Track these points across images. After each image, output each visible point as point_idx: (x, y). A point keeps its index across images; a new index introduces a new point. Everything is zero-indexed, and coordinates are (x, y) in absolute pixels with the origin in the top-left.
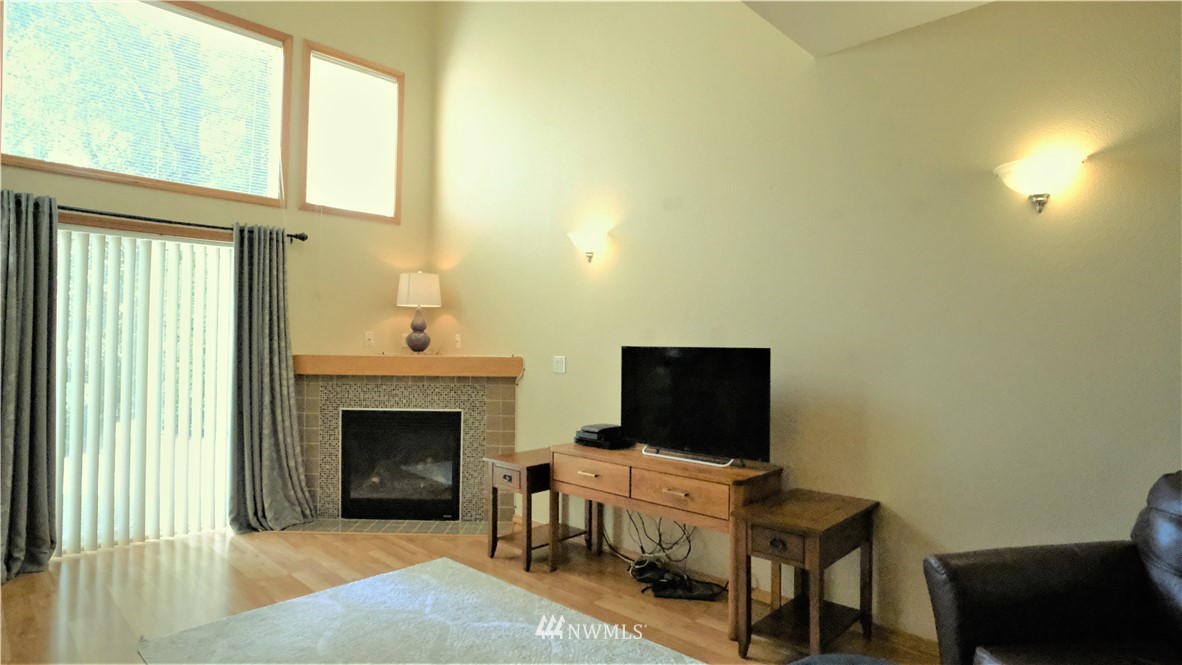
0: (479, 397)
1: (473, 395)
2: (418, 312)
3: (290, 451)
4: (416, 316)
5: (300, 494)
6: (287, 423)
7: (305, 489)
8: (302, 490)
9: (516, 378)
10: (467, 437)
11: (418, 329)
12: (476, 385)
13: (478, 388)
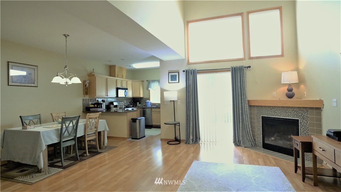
0: (306, 114)
1: (303, 114)
2: (290, 85)
3: (248, 126)
4: (289, 86)
5: (251, 139)
6: (247, 119)
7: (252, 138)
8: (251, 138)
9: (321, 108)
10: (302, 129)
11: (290, 90)
12: (304, 110)
13: (305, 111)
